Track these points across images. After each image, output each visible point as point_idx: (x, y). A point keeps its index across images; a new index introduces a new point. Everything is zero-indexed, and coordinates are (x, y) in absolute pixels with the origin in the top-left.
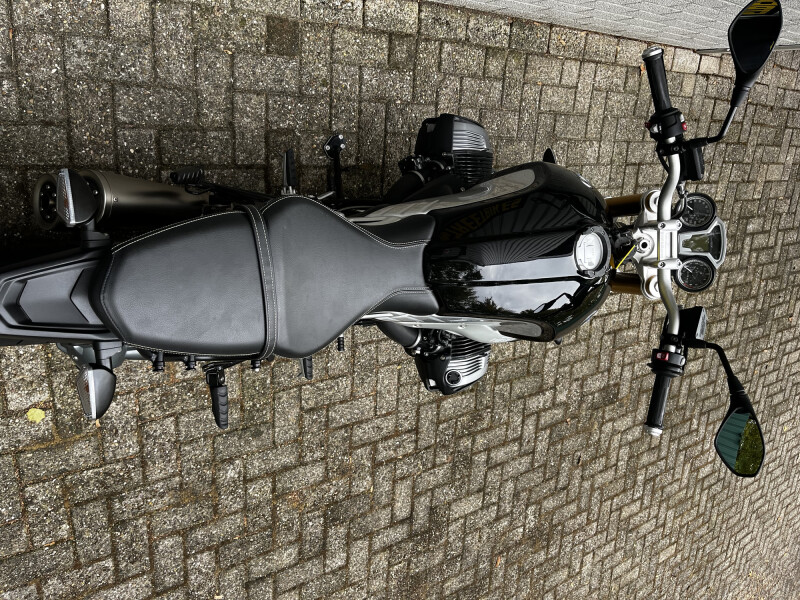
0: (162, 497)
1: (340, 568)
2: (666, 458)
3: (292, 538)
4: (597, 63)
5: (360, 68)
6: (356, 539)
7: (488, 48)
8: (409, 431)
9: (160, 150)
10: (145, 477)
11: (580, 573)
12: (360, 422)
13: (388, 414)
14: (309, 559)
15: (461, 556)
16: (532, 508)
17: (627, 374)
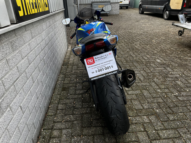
2: (142, 41)
4: (70, 57)
5: (70, 80)
7: (67, 68)
9: (87, 102)
12: (142, 75)
17: (126, 47)
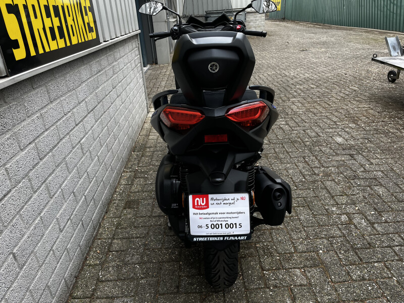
0: (351, 231)
1: (383, 173)
3: (368, 188)
6: (365, 169)
8: (305, 159)
10: (340, 237)
11: (369, 107)
13: (296, 165)
14: (379, 182)
15: (368, 139)
16: (338, 124)
